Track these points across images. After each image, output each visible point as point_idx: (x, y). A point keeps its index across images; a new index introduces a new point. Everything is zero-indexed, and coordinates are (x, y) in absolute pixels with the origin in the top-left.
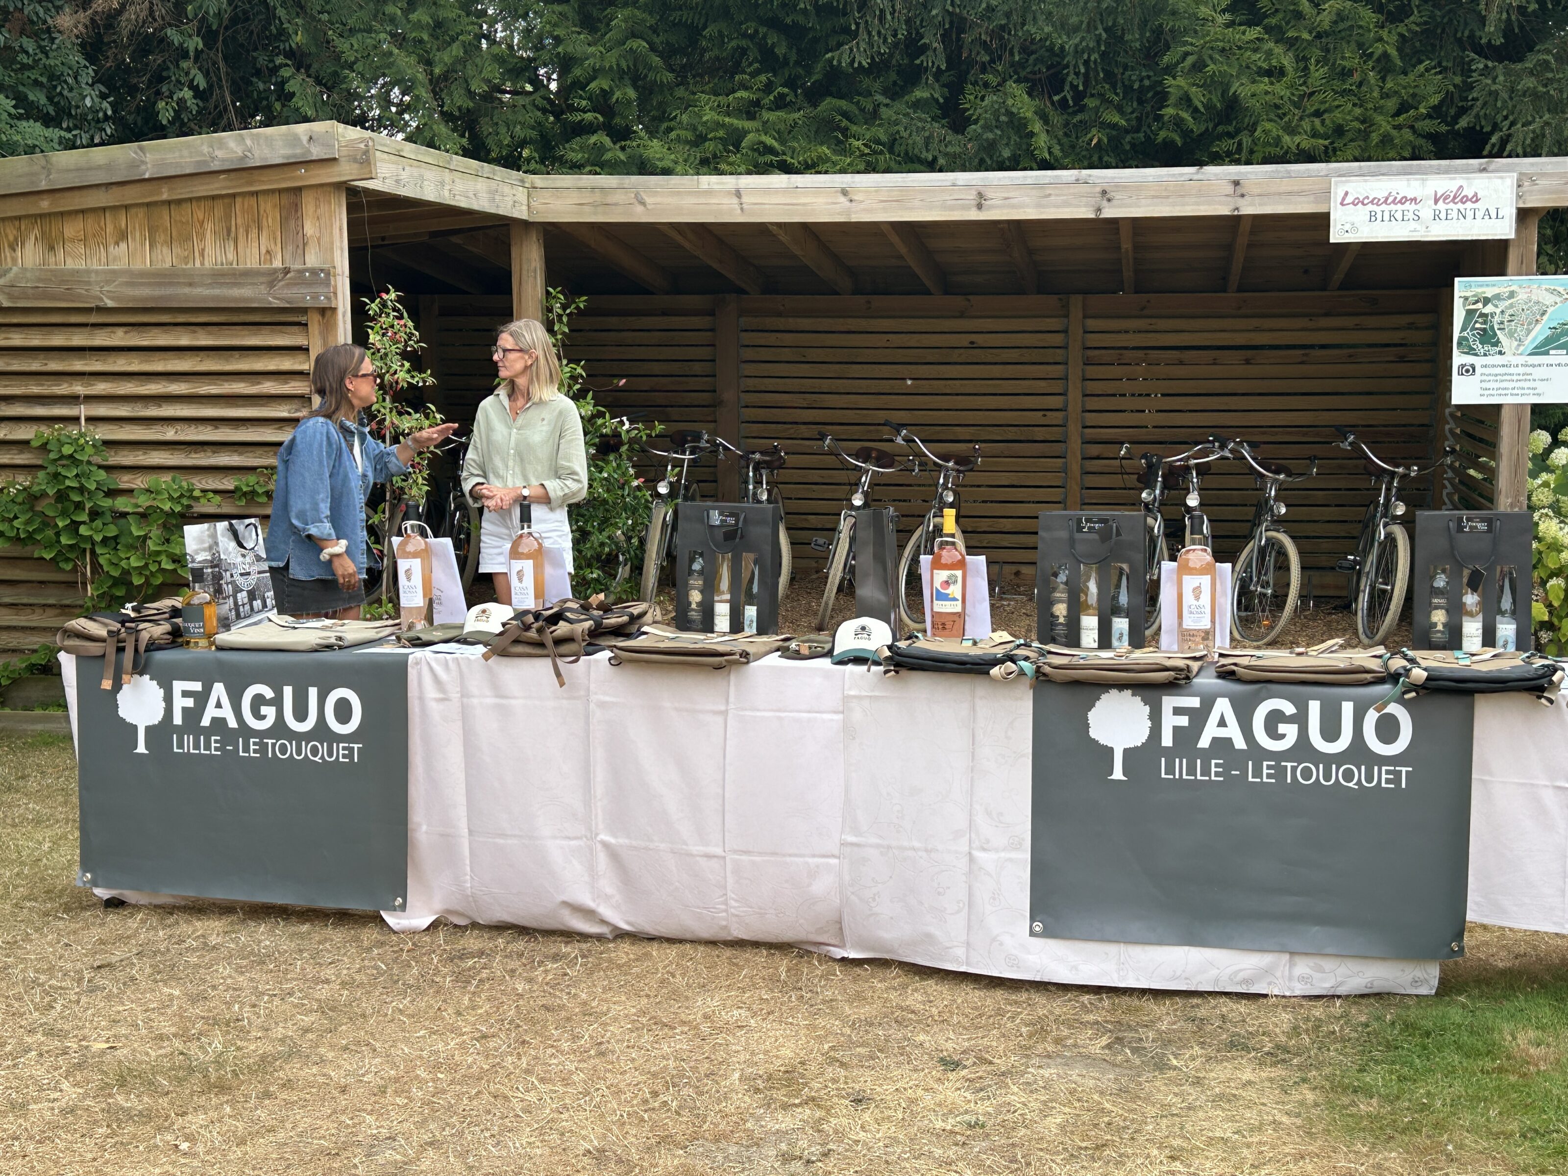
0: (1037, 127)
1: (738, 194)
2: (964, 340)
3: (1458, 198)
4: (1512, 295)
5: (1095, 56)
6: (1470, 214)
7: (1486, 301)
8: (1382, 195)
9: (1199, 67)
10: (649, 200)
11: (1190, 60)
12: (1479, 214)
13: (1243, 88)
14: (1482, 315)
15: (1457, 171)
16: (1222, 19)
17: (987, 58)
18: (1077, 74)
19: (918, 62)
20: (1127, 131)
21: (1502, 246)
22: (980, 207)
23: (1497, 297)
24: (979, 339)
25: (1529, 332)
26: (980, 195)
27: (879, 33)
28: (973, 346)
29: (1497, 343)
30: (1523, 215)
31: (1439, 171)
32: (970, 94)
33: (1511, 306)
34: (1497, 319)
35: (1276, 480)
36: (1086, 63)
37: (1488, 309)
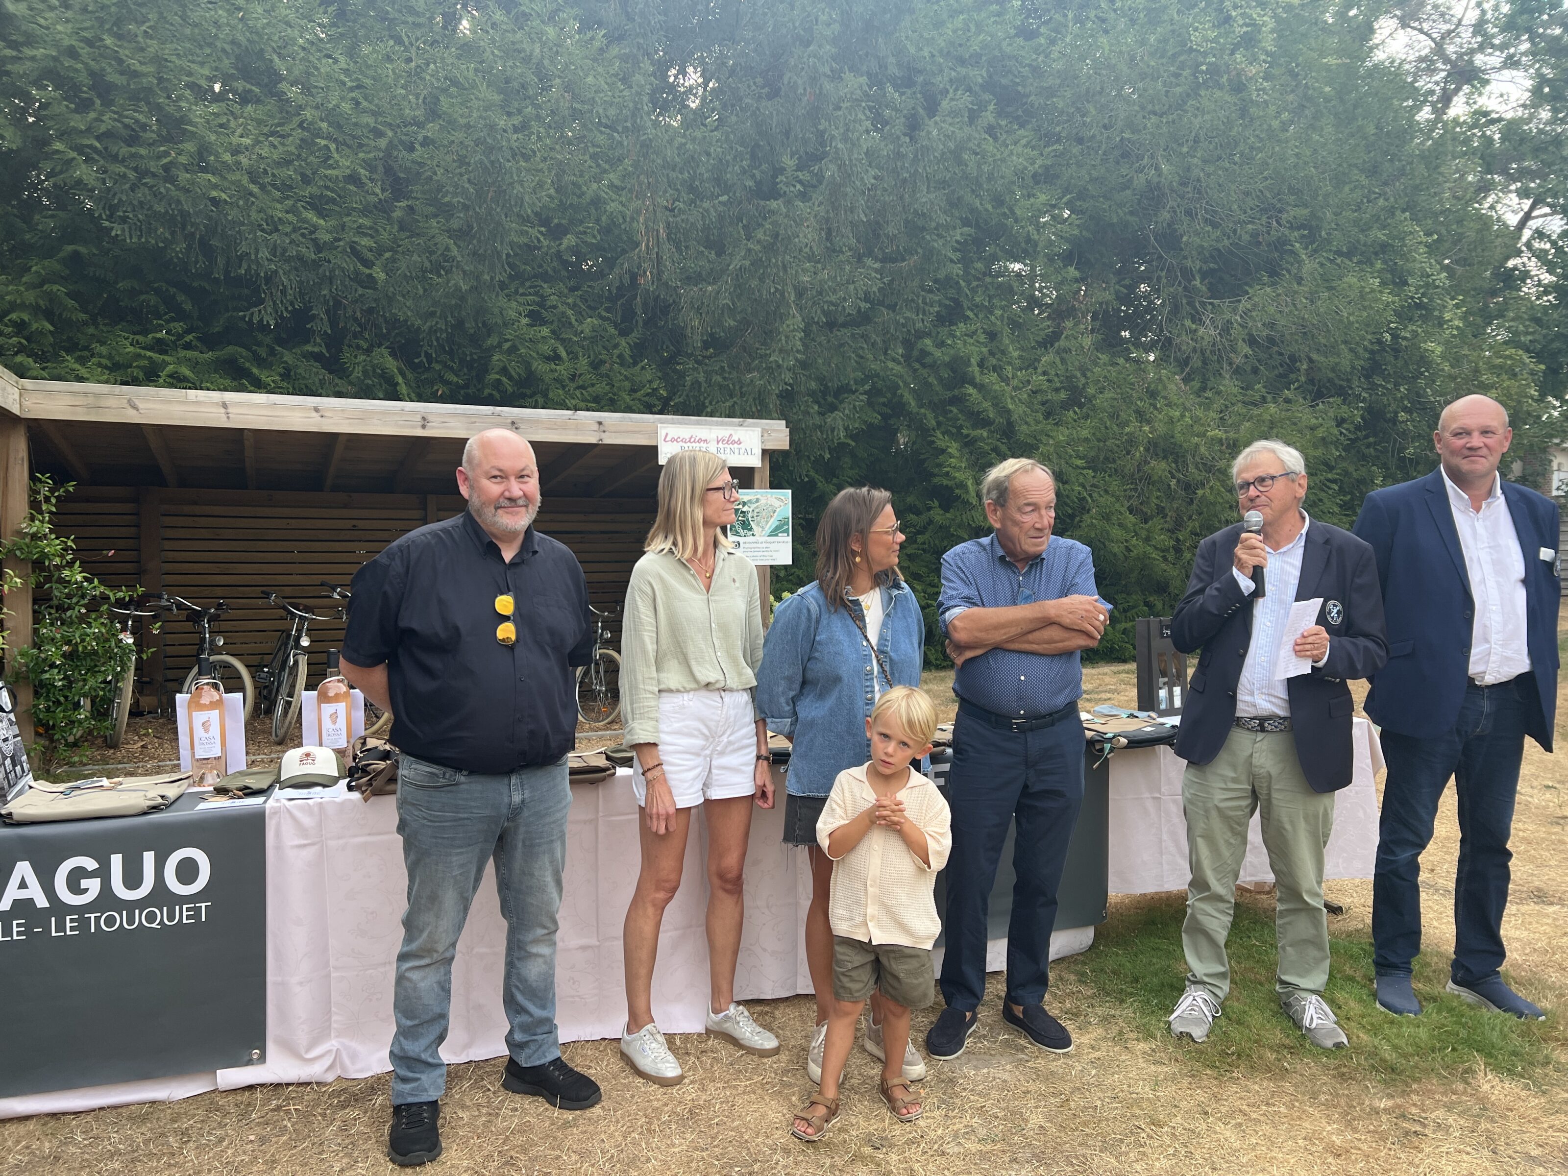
0: (400, 380)
1: (225, 405)
2: (349, 524)
3: (729, 441)
4: (757, 500)
5: (444, 335)
6: (737, 451)
7: (744, 504)
8: (687, 437)
9: (513, 349)
10: (141, 405)
11: (506, 346)
12: (742, 451)
13: (540, 367)
14: (742, 512)
15: (726, 424)
16: (525, 321)
17: (359, 329)
18: (431, 346)
19: (308, 326)
20: (462, 387)
21: (750, 471)
22: (424, 427)
23: (750, 501)
24: (360, 524)
25: (767, 522)
26: (424, 418)
27: (282, 302)
28: (354, 528)
29: (751, 529)
30: (764, 452)
31: (717, 424)
32: (347, 355)
33: (757, 507)
34: (750, 515)
35: (603, 617)
36: (437, 339)
37: (744, 509)
